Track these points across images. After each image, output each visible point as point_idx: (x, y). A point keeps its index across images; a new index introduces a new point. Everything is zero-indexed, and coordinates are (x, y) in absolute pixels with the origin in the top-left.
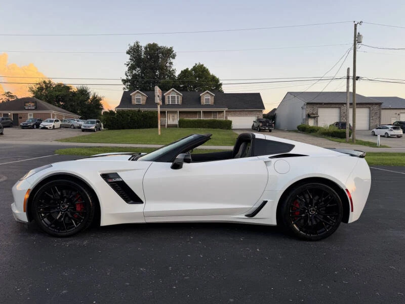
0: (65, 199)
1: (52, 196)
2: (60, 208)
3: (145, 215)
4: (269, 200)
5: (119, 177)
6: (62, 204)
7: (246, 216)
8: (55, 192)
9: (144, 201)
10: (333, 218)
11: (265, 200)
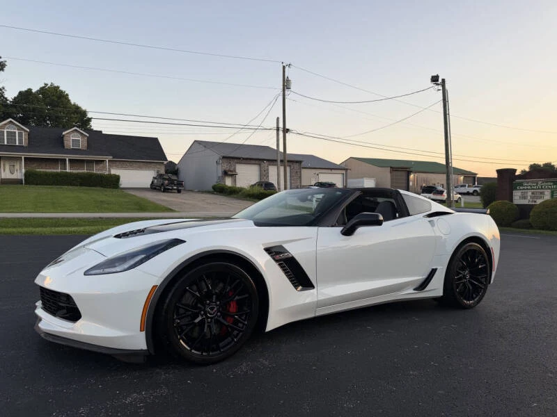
4: (439, 268)
7: (414, 290)
11: (434, 268)
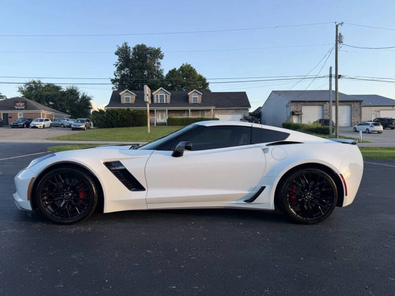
0: (69, 188)
1: (56, 184)
2: (63, 196)
3: (147, 201)
4: (267, 186)
5: (122, 165)
6: (66, 192)
7: (245, 201)
8: (59, 180)
9: (146, 188)
10: (328, 202)
11: (263, 186)
